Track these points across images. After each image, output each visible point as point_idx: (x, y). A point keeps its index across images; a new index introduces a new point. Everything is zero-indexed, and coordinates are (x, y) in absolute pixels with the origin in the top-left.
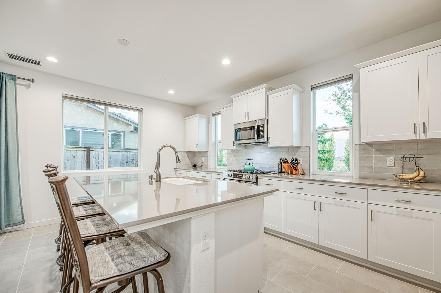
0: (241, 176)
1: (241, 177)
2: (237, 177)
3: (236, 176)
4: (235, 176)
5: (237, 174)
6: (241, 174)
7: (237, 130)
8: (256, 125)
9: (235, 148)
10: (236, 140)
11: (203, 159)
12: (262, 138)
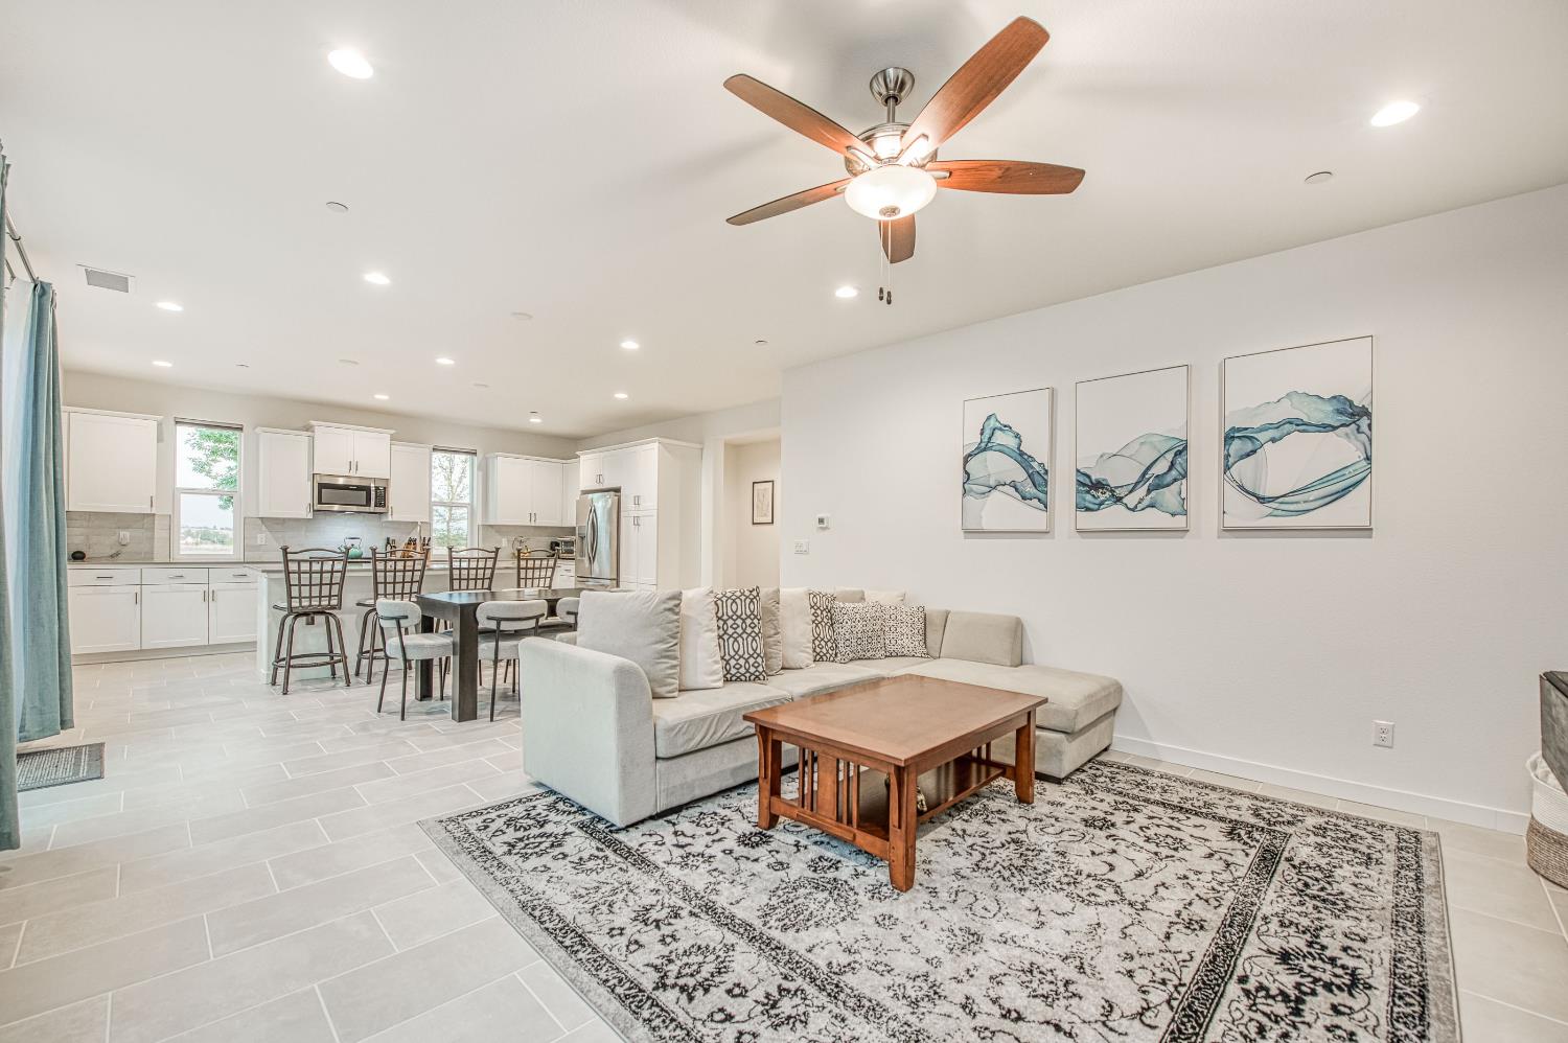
7: (322, 486)
8: (372, 485)
9: (310, 516)
10: (320, 502)
11: (125, 535)
12: (382, 507)
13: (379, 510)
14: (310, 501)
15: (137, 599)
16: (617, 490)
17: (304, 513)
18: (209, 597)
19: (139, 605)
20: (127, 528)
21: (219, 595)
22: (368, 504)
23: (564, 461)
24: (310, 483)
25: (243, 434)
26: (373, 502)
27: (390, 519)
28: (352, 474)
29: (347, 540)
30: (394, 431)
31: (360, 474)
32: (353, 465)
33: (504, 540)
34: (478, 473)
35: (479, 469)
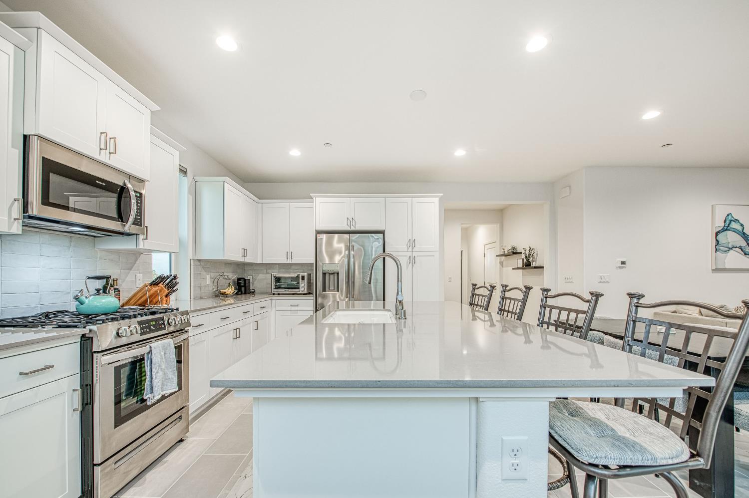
0: (160, 323)
1: (161, 325)
2: (150, 329)
3: (149, 327)
4: (146, 328)
5: (148, 321)
6: (156, 320)
8: (130, 186)
10: (46, 200)
12: (137, 225)
13: (134, 229)
16: (382, 233)
22: (120, 217)
23: (258, 200)
26: (132, 217)
27: (138, 246)
28: (103, 157)
29: (88, 281)
30: (160, 109)
31: (114, 161)
32: (108, 142)
33: (208, 277)
34: (188, 197)
35: (189, 192)
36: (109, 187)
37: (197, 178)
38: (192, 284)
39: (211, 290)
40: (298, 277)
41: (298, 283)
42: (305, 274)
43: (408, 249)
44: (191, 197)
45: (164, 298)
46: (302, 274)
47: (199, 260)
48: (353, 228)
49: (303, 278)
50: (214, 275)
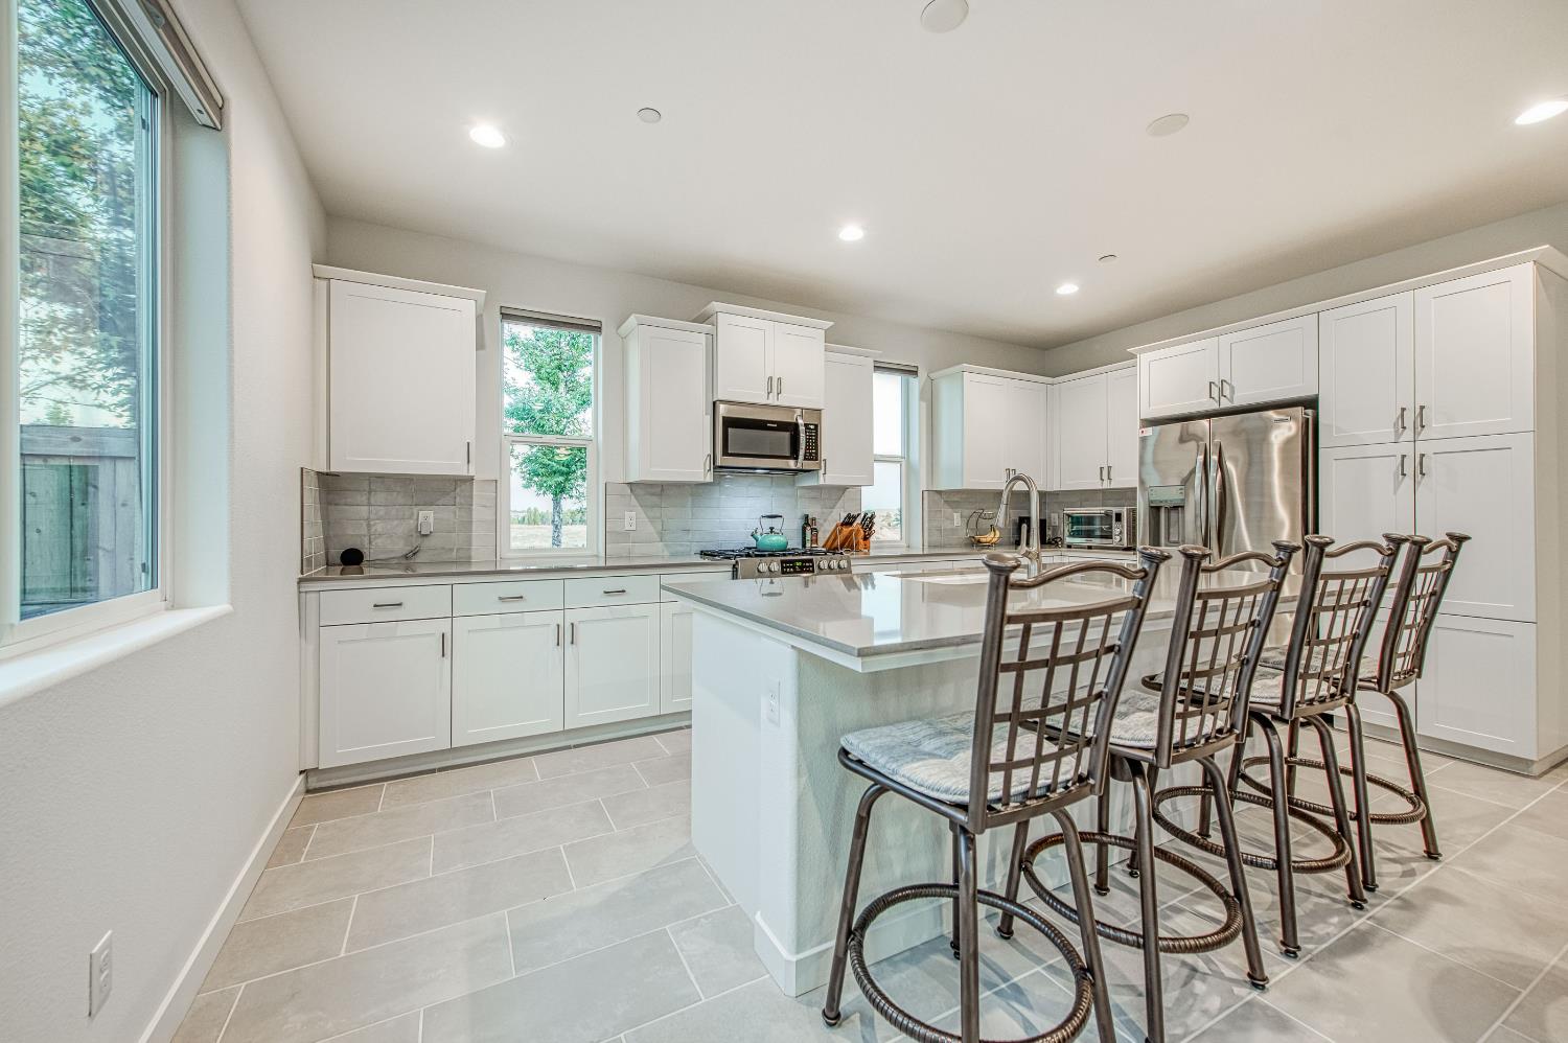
0: (807, 564)
1: (808, 566)
3: (794, 567)
4: (789, 567)
5: (793, 561)
6: (806, 561)
7: (729, 423)
8: (800, 422)
9: (709, 478)
10: (725, 453)
11: (428, 516)
12: (812, 460)
13: (809, 465)
14: (709, 451)
15: (445, 645)
16: (1311, 403)
17: (701, 473)
18: (566, 636)
19: (447, 661)
20: (429, 504)
21: (582, 633)
22: (794, 455)
23: (1050, 380)
24: (708, 419)
25: (600, 339)
26: (802, 452)
27: (821, 482)
28: (772, 401)
29: (763, 520)
30: (832, 323)
31: (783, 401)
32: (774, 384)
33: (956, 516)
34: (920, 405)
35: (921, 398)
36: (782, 426)
37: (933, 375)
38: (926, 525)
39: (963, 534)
40: (1108, 515)
41: (1111, 528)
42: (1124, 511)
43: (1398, 435)
44: (924, 404)
45: (861, 541)
46: (1115, 510)
47: (939, 492)
48: (1225, 404)
49: (1119, 517)
50: (967, 512)
